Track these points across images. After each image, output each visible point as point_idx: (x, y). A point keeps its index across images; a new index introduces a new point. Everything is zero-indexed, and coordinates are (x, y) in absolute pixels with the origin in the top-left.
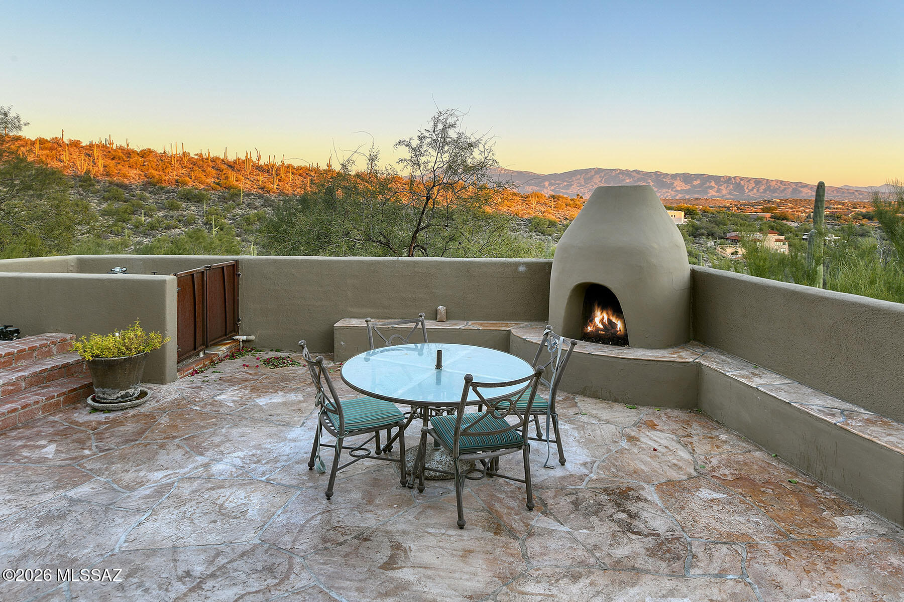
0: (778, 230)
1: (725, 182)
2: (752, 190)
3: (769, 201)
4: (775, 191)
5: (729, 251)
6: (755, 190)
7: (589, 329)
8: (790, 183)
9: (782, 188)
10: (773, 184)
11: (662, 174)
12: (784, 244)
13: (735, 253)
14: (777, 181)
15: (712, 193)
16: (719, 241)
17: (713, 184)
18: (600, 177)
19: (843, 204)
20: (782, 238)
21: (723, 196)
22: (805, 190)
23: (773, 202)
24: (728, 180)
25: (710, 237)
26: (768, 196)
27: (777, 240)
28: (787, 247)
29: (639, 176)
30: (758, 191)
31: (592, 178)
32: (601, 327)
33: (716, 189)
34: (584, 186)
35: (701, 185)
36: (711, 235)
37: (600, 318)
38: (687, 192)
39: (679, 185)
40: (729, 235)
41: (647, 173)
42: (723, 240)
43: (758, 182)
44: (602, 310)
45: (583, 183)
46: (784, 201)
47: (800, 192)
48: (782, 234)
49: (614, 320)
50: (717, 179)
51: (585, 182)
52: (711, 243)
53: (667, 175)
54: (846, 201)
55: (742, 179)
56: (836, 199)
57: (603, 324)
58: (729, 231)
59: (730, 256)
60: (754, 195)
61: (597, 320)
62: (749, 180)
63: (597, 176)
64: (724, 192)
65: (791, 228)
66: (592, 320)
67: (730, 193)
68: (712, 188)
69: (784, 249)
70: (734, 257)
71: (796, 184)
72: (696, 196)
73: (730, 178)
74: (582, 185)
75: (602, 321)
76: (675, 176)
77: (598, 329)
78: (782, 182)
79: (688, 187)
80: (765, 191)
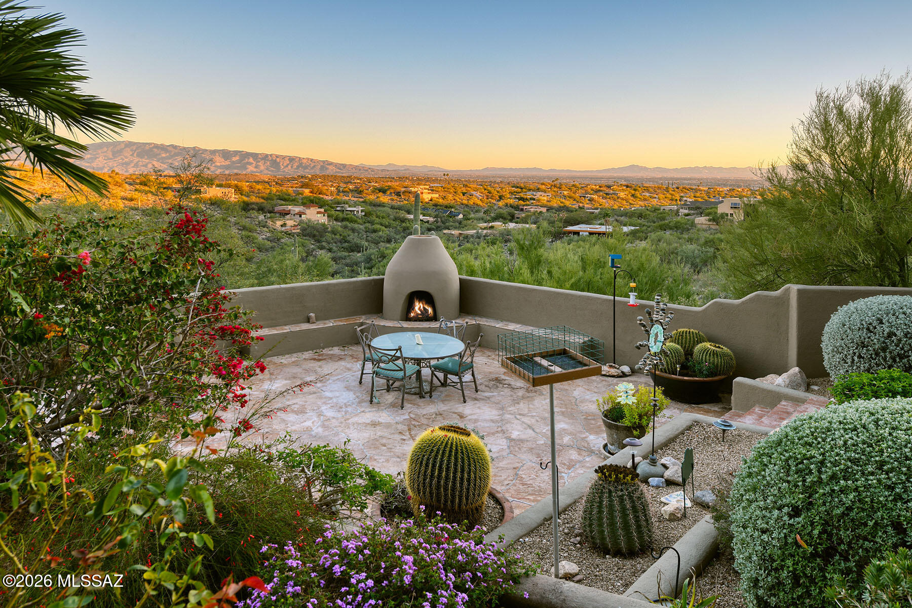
0: (316, 203)
1: (262, 159)
2: (287, 166)
3: (302, 177)
4: (306, 167)
5: (279, 223)
6: (289, 167)
7: (412, 315)
8: (319, 161)
9: (312, 166)
10: (305, 161)
11: (200, 149)
12: (324, 216)
13: (284, 225)
14: (308, 159)
15: (251, 168)
16: (269, 215)
17: (251, 160)
18: (132, 150)
19: (360, 179)
20: (322, 210)
21: (261, 172)
22: (330, 167)
23: (306, 178)
24: (265, 157)
25: (260, 212)
26: (301, 172)
27: (318, 213)
28: (326, 217)
29: (177, 151)
30: (292, 167)
31: (121, 151)
32: (419, 312)
33: (254, 165)
34: (111, 159)
35: (240, 161)
36: (261, 209)
37: (418, 306)
38: (227, 167)
39: (219, 161)
40: (277, 209)
41: (184, 148)
42: (272, 214)
43: (292, 159)
44: (420, 301)
45: (111, 157)
46: (315, 177)
47: (327, 169)
48: (321, 207)
49: (427, 307)
50: (255, 156)
51: (113, 155)
52: (261, 217)
53: (207, 150)
54: (363, 176)
55: (277, 156)
56: (355, 175)
57: (420, 310)
58: (276, 205)
59: (280, 228)
60: (289, 171)
61: (417, 308)
62: (284, 158)
63: (128, 149)
64: (262, 168)
65: (327, 201)
66: (413, 309)
67: (267, 169)
68: (250, 164)
69: (323, 220)
70: (283, 229)
71: (324, 162)
72: (236, 171)
73: (267, 155)
74: (109, 159)
75: (419, 309)
76: (214, 152)
77: (418, 314)
78: (312, 160)
79: (227, 163)
80: (298, 167)
